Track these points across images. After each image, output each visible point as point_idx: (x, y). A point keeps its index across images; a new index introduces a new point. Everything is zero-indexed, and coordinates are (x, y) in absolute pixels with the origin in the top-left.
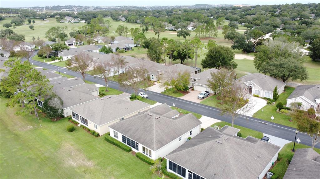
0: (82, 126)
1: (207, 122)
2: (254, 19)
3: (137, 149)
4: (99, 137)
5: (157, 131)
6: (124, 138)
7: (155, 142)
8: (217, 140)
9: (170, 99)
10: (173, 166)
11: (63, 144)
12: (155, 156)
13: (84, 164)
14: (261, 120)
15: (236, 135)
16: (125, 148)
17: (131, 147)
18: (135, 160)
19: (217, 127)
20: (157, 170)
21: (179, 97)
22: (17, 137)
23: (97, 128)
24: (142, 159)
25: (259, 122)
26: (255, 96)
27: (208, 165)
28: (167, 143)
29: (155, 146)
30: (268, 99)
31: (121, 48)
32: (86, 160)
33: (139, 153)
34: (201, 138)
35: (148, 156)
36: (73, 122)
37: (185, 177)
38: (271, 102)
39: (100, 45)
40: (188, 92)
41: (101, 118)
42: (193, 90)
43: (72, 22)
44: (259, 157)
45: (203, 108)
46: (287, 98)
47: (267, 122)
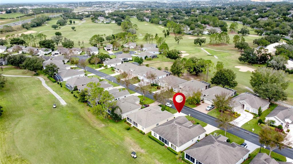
0: (133, 127)
1: (210, 129)
2: (266, 24)
3: (168, 145)
4: (145, 135)
5: (179, 135)
6: (160, 138)
7: (178, 142)
8: (213, 145)
9: (187, 109)
10: (188, 157)
11: (125, 138)
12: (178, 150)
13: (139, 151)
14: (246, 130)
15: (226, 141)
16: (161, 143)
17: (164, 143)
18: (167, 151)
19: (216, 133)
20: (179, 158)
21: (193, 107)
22: (98, 131)
23: (143, 129)
24: (171, 151)
25: (244, 132)
26: (246, 111)
27: (207, 158)
28: (185, 143)
29: (178, 144)
30: (255, 114)
31: (149, 56)
32: (140, 148)
33: (169, 147)
34: (204, 142)
35: (174, 149)
36: (128, 123)
37: (194, 163)
38: (256, 117)
39: (131, 51)
40: (200, 104)
41: (146, 123)
42: (203, 102)
43: (104, 22)
44: (235, 156)
45: (209, 118)
46: (266, 116)
47: (250, 132)
